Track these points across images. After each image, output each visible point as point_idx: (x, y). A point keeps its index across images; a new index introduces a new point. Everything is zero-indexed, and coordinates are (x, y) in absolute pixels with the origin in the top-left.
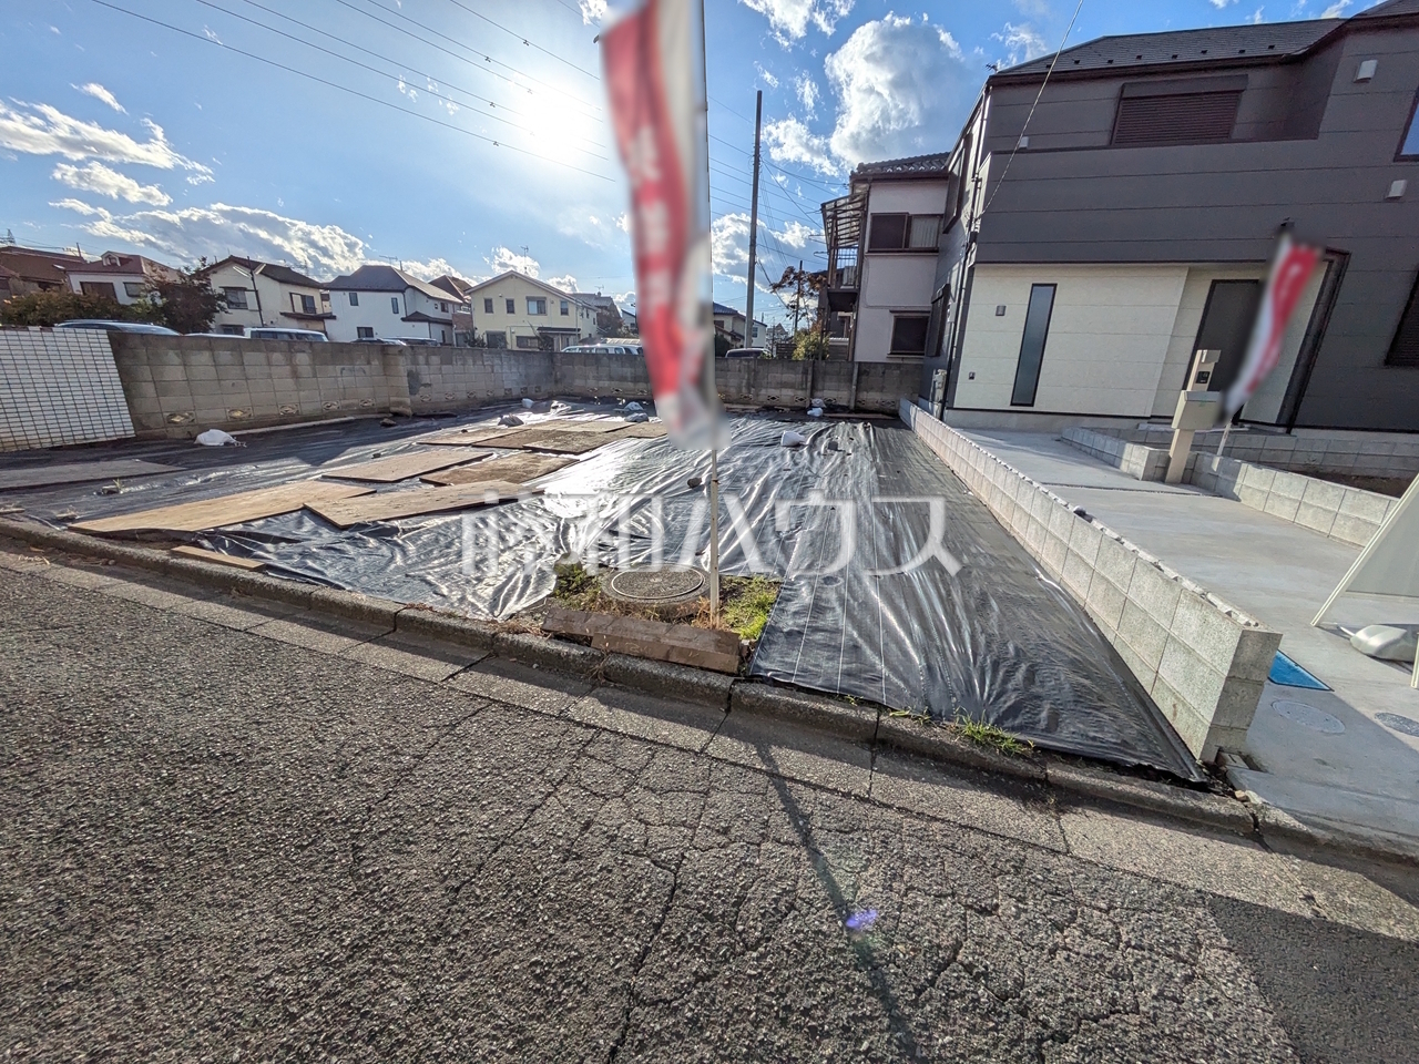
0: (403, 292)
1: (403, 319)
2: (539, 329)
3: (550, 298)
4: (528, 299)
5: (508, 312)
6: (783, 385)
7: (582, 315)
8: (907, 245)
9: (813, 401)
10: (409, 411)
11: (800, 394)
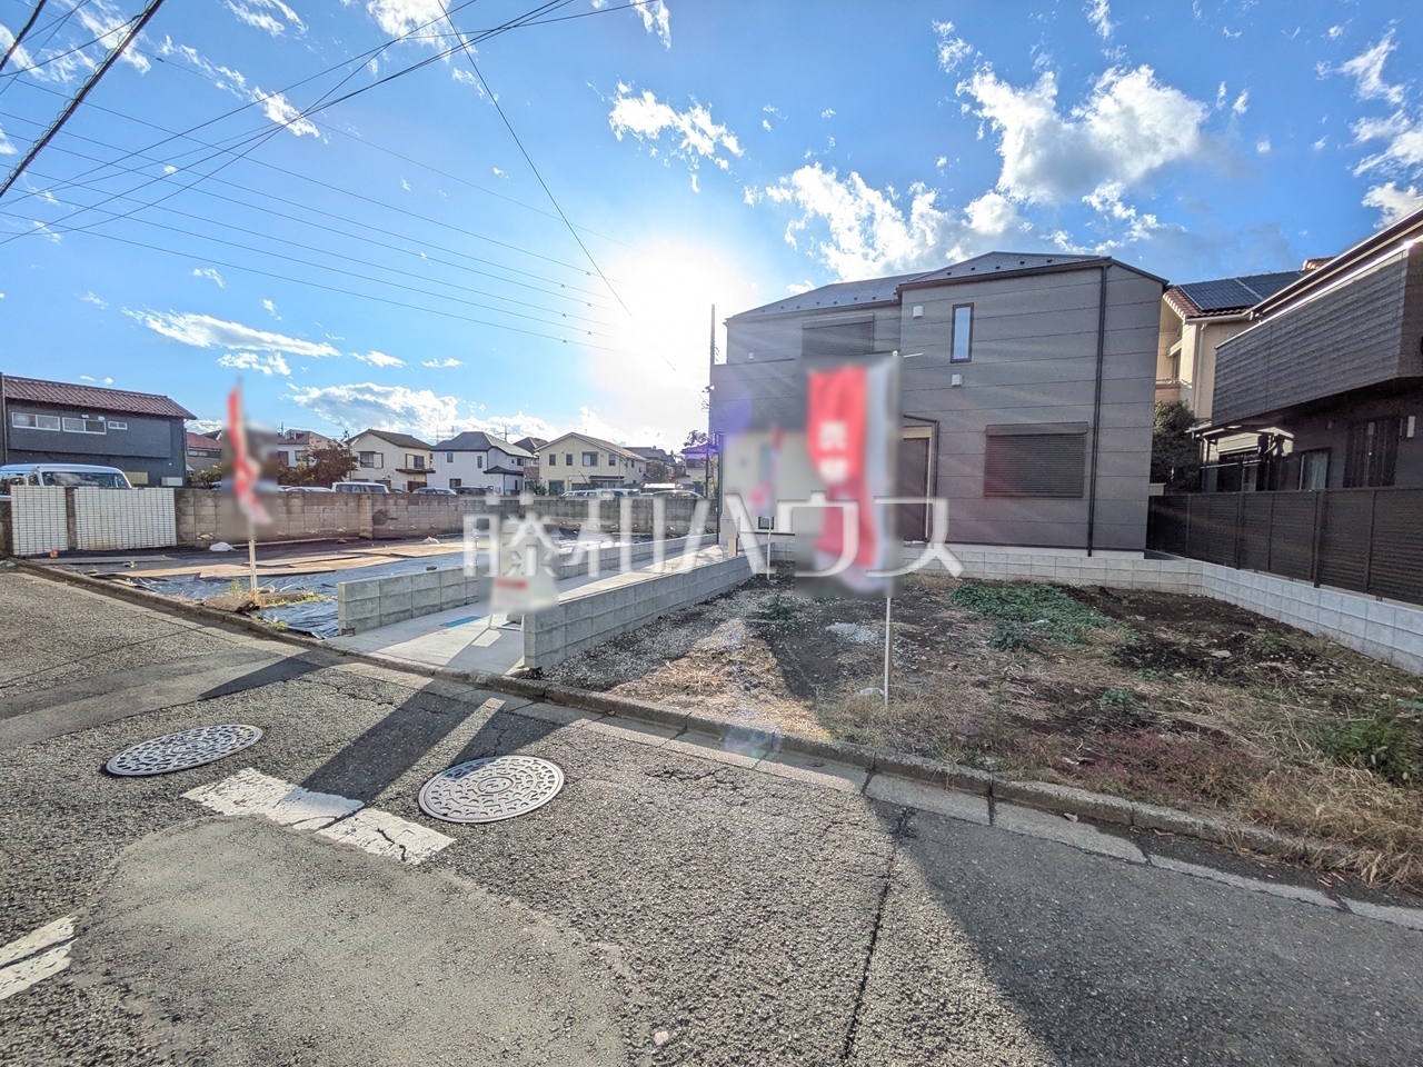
0: (487, 451)
1: (485, 472)
2: (591, 477)
3: (600, 452)
4: (584, 454)
5: (568, 464)
7: (626, 465)
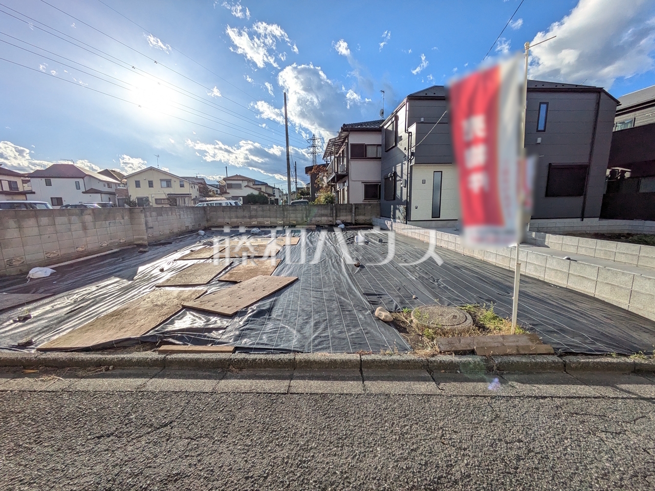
0: (83, 178)
1: (83, 192)
2: (168, 194)
3: (173, 179)
4: (161, 180)
5: (150, 187)
6: (322, 215)
7: (192, 187)
8: (366, 156)
9: (337, 221)
10: (146, 243)
11: (330, 219)
